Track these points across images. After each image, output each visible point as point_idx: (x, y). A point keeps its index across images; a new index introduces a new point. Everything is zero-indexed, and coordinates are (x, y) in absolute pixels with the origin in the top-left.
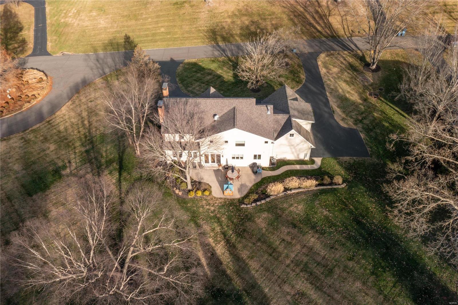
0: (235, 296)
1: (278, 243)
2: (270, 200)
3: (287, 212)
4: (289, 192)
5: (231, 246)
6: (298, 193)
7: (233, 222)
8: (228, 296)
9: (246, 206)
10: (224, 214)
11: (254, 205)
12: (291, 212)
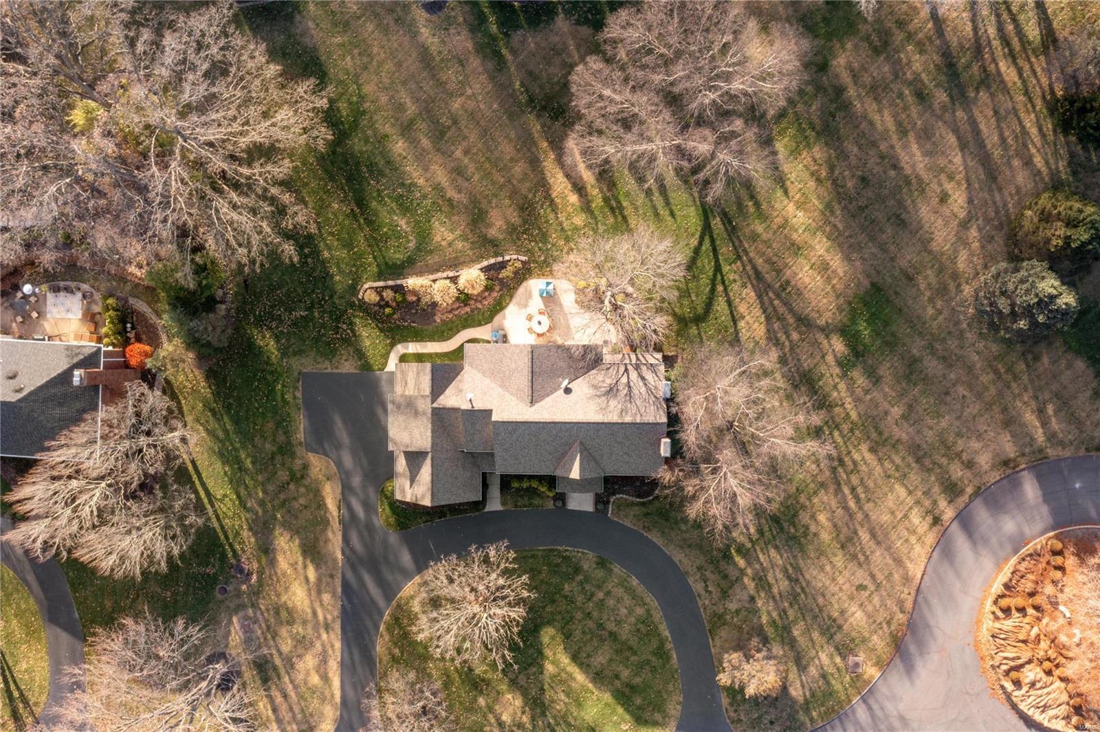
0: (535, 107)
1: (476, 177)
2: (482, 261)
3: (458, 232)
4: (451, 274)
5: (543, 185)
6: (438, 271)
7: (539, 229)
8: (544, 108)
9: (520, 257)
10: (553, 245)
11: (507, 258)
12: (451, 231)
